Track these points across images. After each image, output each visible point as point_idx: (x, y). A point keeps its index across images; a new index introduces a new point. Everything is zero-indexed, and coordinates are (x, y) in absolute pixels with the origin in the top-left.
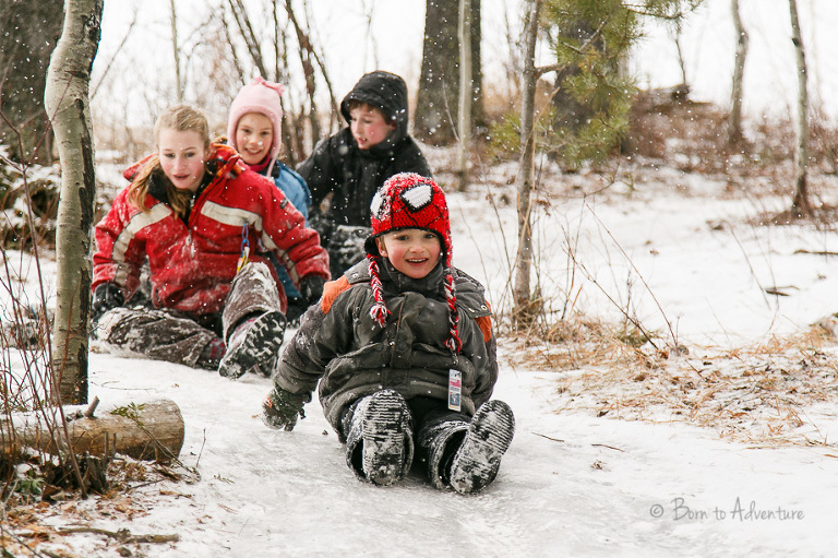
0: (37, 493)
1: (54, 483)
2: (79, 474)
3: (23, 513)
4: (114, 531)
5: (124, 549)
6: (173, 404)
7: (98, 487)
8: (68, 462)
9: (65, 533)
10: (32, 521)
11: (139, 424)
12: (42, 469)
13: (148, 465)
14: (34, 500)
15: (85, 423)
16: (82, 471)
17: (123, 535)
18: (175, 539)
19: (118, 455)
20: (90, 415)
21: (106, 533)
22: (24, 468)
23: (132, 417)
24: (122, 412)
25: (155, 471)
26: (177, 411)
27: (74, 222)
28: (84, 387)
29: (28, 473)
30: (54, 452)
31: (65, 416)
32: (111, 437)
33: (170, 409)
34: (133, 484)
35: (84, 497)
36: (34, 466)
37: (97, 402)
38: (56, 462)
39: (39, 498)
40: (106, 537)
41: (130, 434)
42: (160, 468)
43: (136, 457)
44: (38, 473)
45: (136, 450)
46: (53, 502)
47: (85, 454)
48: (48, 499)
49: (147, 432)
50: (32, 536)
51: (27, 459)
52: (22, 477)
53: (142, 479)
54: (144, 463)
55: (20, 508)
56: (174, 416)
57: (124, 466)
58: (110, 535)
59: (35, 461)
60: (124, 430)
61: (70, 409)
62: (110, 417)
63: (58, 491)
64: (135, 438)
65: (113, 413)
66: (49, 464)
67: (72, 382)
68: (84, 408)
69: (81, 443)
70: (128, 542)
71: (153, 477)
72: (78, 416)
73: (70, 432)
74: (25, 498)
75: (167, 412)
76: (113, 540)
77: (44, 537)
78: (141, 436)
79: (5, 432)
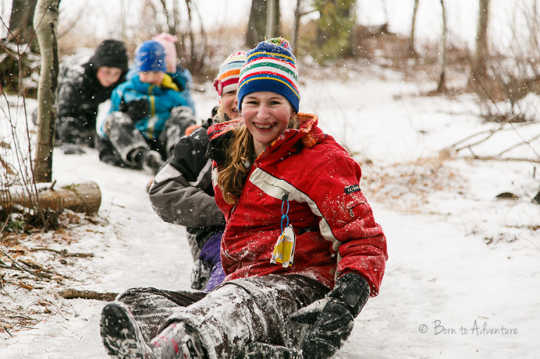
0: (21, 229)
1: (31, 224)
2: (44, 219)
3: (12, 239)
4: (59, 250)
5: (63, 260)
6: (96, 184)
7: (54, 226)
8: (38, 213)
9: (33, 250)
10: (17, 243)
11: (77, 194)
12: (25, 216)
13: (82, 216)
14: (19, 232)
15: (49, 193)
16: (46, 218)
17: (64, 253)
18: (92, 256)
19: (66, 210)
20: (52, 189)
21: (55, 251)
22: (15, 215)
23: (74, 190)
24: (68, 188)
25: (85, 219)
26: (98, 188)
27: (47, 87)
28: (50, 174)
29: (17, 218)
30: (31, 207)
31: (38, 189)
32: (62, 200)
33: (95, 186)
34: (72, 225)
35: (46, 232)
36: (21, 215)
37: (55, 182)
38: (32, 213)
39: (22, 232)
40: (55, 253)
41: (73, 199)
42: (87, 217)
43: (74, 211)
44: (23, 218)
45: (75, 208)
46: (29, 234)
47: (47, 209)
48: (27, 233)
49: (81, 198)
50: (15, 252)
51: (17, 211)
52: (14, 220)
53: (77, 223)
54: (79, 215)
55: (11, 237)
56: (97, 190)
57: (68, 216)
58: (57, 252)
59: (21, 212)
60: (69, 198)
61: (40, 185)
62: (63, 190)
63: (31, 228)
64: (75, 201)
65: (64, 188)
66: (28, 214)
67: (43, 171)
68: (48, 185)
69: (46, 203)
70: (67, 256)
71: (83, 222)
72: (45, 189)
73: (39, 197)
74: (14, 231)
75: (93, 188)
76: (58, 255)
77: (22, 252)
78: (79, 201)
79: (5, 196)
